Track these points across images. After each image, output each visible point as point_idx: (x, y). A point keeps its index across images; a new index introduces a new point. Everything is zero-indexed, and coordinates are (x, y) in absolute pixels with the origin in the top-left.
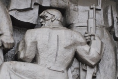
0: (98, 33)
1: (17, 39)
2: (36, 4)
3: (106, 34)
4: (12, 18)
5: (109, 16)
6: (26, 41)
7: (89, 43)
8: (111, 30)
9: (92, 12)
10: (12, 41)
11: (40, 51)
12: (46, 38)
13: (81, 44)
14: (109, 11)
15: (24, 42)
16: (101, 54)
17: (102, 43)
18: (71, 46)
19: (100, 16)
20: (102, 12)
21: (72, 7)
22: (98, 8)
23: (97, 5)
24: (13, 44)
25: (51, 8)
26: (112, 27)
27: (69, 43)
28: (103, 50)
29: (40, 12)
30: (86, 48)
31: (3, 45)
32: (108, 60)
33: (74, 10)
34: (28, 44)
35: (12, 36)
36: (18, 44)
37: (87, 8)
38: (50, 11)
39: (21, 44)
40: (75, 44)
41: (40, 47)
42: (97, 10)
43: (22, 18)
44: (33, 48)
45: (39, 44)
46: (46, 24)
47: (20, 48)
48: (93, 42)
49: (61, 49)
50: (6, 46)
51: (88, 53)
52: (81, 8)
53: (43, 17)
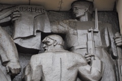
0: (97, 53)
1: (23, 64)
2: (38, 31)
3: (105, 54)
4: (17, 45)
5: (106, 37)
6: (31, 66)
7: (89, 63)
8: (108, 50)
9: (90, 34)
10: (19, 67)
11: (45, 73)
12: (50, 61)
13: (83, 64)
14: (106, 33)
15: (30, 67)
16: (102, 72)
17: (102, 62)
18: (73, 67)
19: (98, 38)
20: (99, 34)
21: (72, 31)
22: (96, 30)
23: (94, 28)
24: (20, 70)
25: (52, 34)
26: (110, 47)
27: (71, 64)
28: (103, 69)
29: (42, 39)
30: (88, 67)
31: (10, 71)
32: (109, 77)
33: (74, 34)
34: (34, 68)
35: (19, 62)
36: (24, 69)
37: (86, 31)
38: (52, 37)
39: (27, 69)
40: (77, 65)
41: (45, 70)
42: (94, 32)
43: (26, 44)
44: (39, 72)
45: (44, 67)
46: (49, 48)
47: (26, 73)
48: (94, 62)
49: (65, 70)
50: (13, 72)
51: (90, 72)
52: (80, 32)
53: (46, 43)
